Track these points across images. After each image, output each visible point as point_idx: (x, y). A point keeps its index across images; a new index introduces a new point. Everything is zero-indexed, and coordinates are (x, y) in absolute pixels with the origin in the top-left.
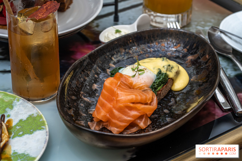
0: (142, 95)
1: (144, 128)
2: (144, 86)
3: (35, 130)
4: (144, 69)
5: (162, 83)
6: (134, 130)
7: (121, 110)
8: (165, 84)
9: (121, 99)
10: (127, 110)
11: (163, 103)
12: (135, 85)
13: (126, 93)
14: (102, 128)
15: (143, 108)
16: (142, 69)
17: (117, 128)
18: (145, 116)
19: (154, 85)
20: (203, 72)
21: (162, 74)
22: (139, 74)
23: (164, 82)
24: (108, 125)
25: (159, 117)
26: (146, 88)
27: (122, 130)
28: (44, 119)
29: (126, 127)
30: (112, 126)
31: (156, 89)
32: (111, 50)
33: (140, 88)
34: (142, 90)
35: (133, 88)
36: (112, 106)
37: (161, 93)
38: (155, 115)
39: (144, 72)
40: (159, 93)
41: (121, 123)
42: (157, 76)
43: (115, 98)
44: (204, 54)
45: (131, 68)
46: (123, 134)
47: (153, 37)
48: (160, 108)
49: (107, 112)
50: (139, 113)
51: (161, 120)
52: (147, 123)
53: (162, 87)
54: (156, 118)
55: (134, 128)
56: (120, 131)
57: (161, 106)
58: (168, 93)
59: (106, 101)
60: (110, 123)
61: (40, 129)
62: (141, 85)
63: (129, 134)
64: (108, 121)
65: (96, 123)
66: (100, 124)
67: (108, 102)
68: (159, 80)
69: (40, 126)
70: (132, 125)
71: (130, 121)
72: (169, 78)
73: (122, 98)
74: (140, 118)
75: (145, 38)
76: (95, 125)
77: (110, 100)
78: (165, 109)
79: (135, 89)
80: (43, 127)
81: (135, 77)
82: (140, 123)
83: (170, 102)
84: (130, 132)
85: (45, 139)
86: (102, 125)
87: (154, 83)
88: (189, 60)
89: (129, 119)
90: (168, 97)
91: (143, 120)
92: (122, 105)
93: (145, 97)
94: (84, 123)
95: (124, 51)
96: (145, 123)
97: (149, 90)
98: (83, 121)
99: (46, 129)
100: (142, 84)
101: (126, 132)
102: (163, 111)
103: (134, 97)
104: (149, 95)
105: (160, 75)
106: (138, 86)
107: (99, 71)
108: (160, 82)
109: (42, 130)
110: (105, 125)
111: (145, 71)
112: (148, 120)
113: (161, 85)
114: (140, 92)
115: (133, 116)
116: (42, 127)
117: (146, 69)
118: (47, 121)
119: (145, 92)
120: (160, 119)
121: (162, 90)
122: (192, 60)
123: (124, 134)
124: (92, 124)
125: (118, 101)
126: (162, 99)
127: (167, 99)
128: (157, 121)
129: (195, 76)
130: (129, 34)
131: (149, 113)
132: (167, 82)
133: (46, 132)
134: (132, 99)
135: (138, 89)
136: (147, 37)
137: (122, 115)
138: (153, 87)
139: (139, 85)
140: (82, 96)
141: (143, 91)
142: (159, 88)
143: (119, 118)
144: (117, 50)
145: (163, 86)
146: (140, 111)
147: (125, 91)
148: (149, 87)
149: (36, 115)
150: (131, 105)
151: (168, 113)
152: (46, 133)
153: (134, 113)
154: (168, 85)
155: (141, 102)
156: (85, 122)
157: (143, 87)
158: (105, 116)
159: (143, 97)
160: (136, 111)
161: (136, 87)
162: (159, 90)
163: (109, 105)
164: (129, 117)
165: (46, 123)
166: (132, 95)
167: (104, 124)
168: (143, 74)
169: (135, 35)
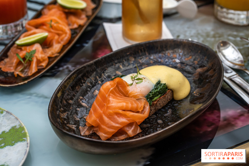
0: (134, 103)
1: (132, 136)
2: (139, 94)
3: (16, 142)
4: (142, 78)
5: (159, 94)
6: (123, 137)
7: (110, 116)
8: (163, 95)
9: (111, 106)
10: (116, 117)
11: (160, 113)
12: (131, 93)
13: (117, 100)
14: (92, 133)
15: (133, 116)
16: (141, 78)
17: (105, 133)
18: (135, 124)
19: (150, 95)
20: (207, 86)
21: (160, 84)
22: (137, 83)
23: (162, 93)
24: (98, 130)
25: (151, 126)
26: (141, 97)
27: (110, 136)
28: (26, 131)
29: (114, 133)
30: (101, 131)
31: (151, 99)
32: (119, 58)
33: (135, 97)
34: (137, 98)
35: (128, 97)
36: (102, 112)
37: (158, 103)
38: (148, 125)
39: (142, 81)
40: (155, 103)
41: (108, 129)
42: (155, 86)
43: (105, 104)
44: (213, 67)
45: (131, 76)
46: (110, 141)
47: (165, 48)
48: (155, 118)
49: (97, 117)
50: (128, 120)
51: (151, 130)
52: (137, 132)
53: (159, 98)
54: (148, 127)
55: (123, 136)
56: (108, 137)
57: (156, 115)
58: (166, 104)
59: (99, 106)
60: (99, 129)
61: (22, 141)
62: (136, 94)
63: (117, 141)
64: (98, 126)
65: (87, 127)
66: (91, 130)
67: (99, 108)
68: (156, 90)
69: (21, 138)
70: (121, 132)
71: (118, 127)
72: (168, 89)
73: (113, 104)
74: (130, 125)
75: (157, 48)
76: (86, 130)
77: (102, 106)
78: (159, 119)
79: (130, 97)
80: (25, 139)
81: (132, 85)
82: (128, 131)
83: (167, 113)
84: (118, 140)
85: (25, 150)
86: (92, 130)
87: (151, 92)
88: (197, 73)
89: (117, 125)
90: (166, 107)
91: (133, 128)
92: (111, 111)
93: (136, 105)
94: (75, 127)
95: (133, 59)
96: (133, 131)
97: (143, 99)
98: (76, 125)
99: (27, 140)
100: (137, 92)
101: (114, 139)
102: (156, 121)
103: (124, 104)
104: (141, 104)
105: (158, 86)
106: (132, 95)
107: (104, 77)
108: (157, 92)
109: (24, 141)
110: (96, 131)
111: (144, 80)
112: (138, 129)
113: (158, 95)
114: (134, 100)
115: (121, 123)
116: (23, 138)
117: (145, 78)
118: (28, 133)
119: (138, 101)
120: (151, 128)
121: (158, 101)
122: (201, 73)
123: (112, 141)
124: (83, 129)
125: (108, 108)
126: (160, 110)
127: (164, 109)
128: (148, 130)
129: (199, 89)
130: (141, 44)
131: (139, 121)
132: (165, 93)
133: (27, 143)
134: (123, 106)
135: (133, 97)
136: (159, 48)
137: (111, 121)
138: (148, 97)
139: (134, 93)
140: (80, 101)
141: (137, 100)
142: (155, 98)
143: (107, 124)
144: (126, 58)
145: (161, 96)
146: (129, 119)
147: (118, 98)
148: (144, 97)
149: (19, 126)
150: (121, 111)
151: (161, 124)
152: (27, 145)
153: (123, 120)
154: (166, 96)
155: (132, 110)
156: (77, 126)
157: (138, 96)
158: (95, 121)
159: (134, 105)
160: (125, 118)
161: (131, 96)
162: (155, 101)
163: (100, 111)
164: (118, 123)
165: (28, 135)
166: (123, 103)
167: (95, 129)
168: (140, 83)
169: (147, 45)
